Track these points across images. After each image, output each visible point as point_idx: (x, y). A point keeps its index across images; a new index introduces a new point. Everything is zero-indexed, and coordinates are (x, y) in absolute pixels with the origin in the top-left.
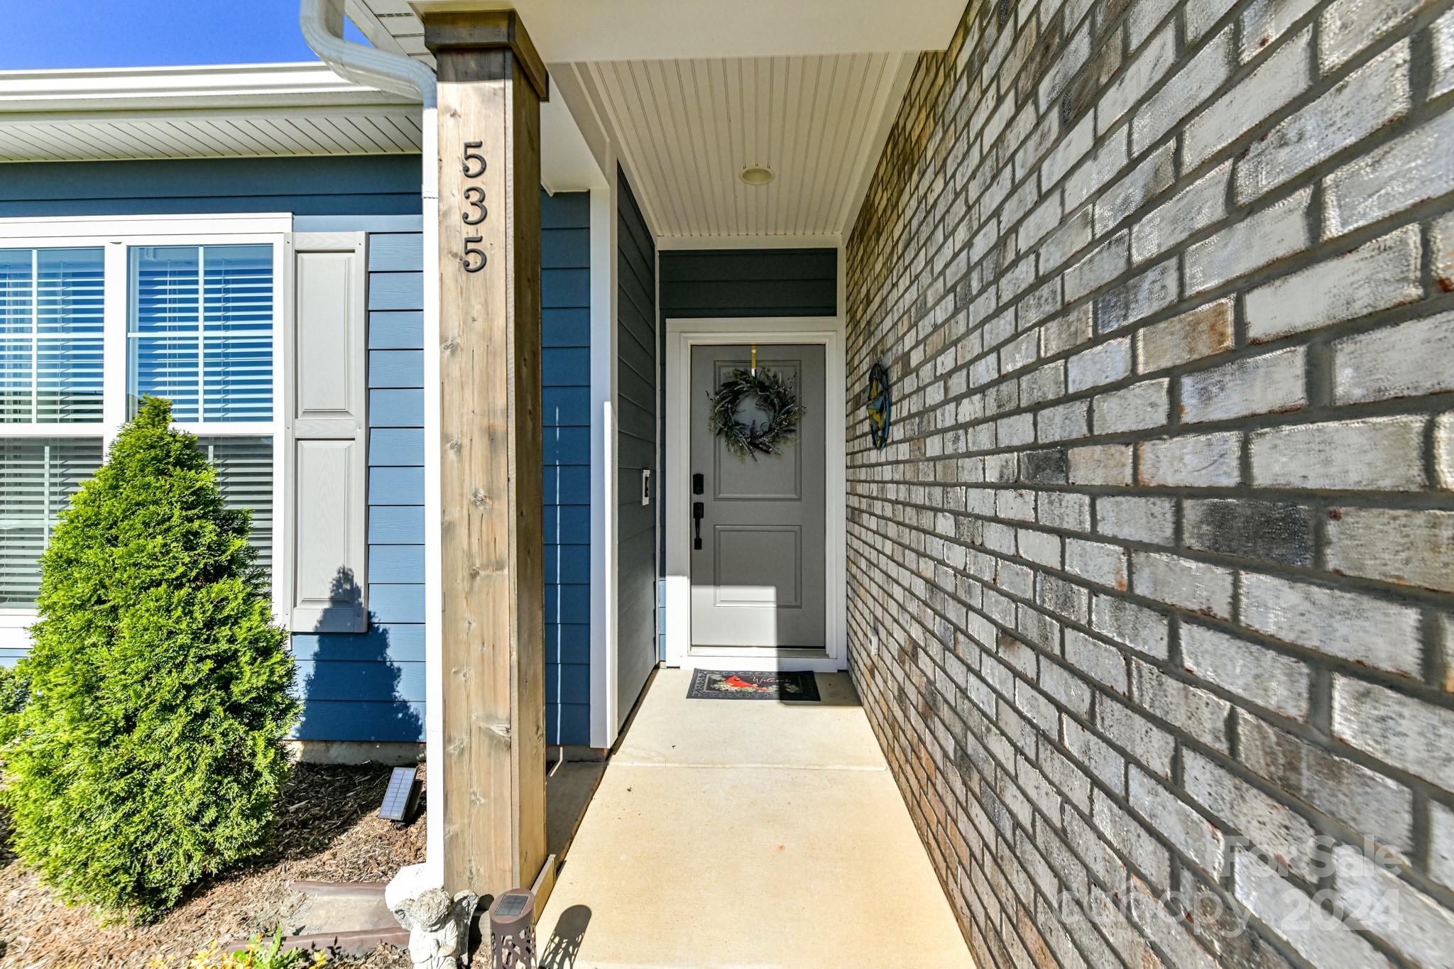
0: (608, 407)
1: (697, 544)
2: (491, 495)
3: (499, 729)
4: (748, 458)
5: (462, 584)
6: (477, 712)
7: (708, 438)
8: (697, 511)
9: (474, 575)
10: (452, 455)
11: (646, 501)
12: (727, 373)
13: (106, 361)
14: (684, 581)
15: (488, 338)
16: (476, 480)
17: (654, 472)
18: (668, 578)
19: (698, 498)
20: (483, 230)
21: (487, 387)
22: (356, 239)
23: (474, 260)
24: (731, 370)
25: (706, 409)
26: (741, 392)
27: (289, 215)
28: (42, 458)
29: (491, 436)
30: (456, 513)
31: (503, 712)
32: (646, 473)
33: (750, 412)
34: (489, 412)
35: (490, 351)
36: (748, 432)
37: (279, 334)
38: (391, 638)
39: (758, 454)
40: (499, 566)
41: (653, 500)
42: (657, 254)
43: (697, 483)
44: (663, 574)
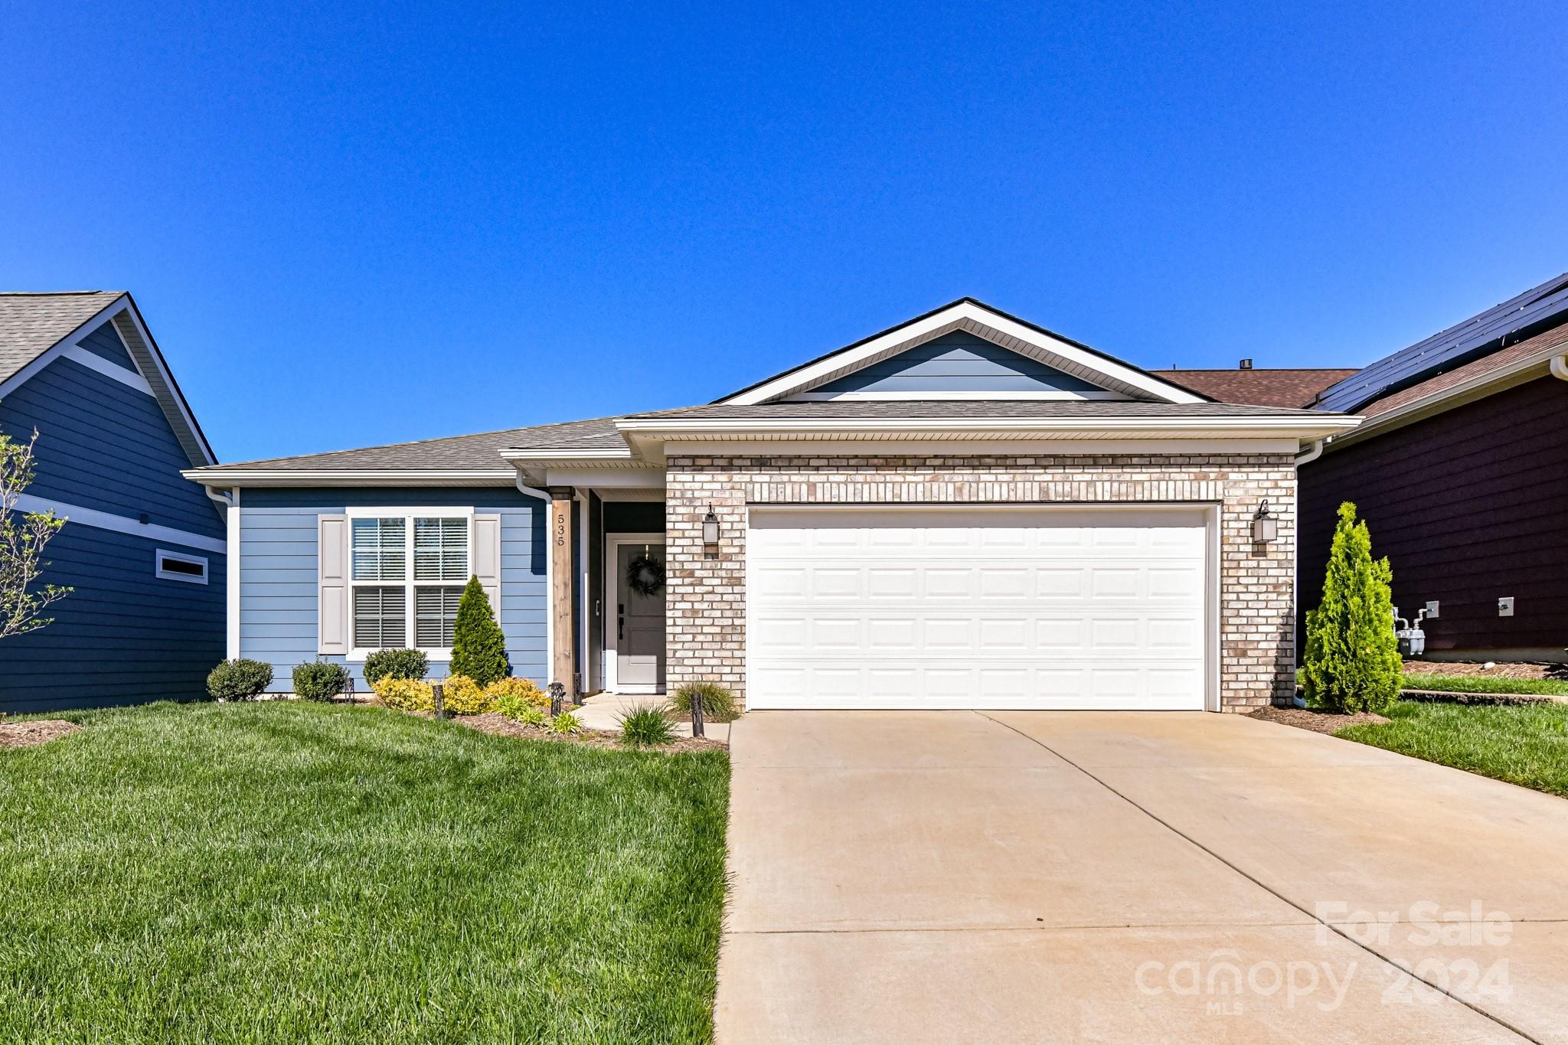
0: (586, 575)
1: (621, 637)
2: (565, 598)
3: (567, 654)
4: (644, 597)
5: (558, 619)
6: (562, 649)
7: (626, 588)
8: (621, 622)
9: (561, 617)
10: (556, 589)
11: (598, 614)
12: (634, 557)
13: (406, 558)
14: (614, 653)
15: (564, 561)
16: (561, 594)
17: (601, 603)
18: (607, 651)
19: (621, 616)
20: (563, 536)
21: (564, 573)
22: (498, 516)
23: (561, 543)
24: (636, 556)
25: (625, 575)
26: (640, 567)
27: (473, 507)
28: (379, 593)
29: (565, 585)
30: (557, 603)
31: (568, 649)
32: (598, 602)
33: (645, 576)
34: (565, 578)
35: (565, 564)
36: (644, 585)
37: (469, 549)
38: (510, 656)
39: (649, 595)
40: (567, 615)
41: (600, 614)
42: (602, 503)
43: (621, 609)
44: (605, 649)
